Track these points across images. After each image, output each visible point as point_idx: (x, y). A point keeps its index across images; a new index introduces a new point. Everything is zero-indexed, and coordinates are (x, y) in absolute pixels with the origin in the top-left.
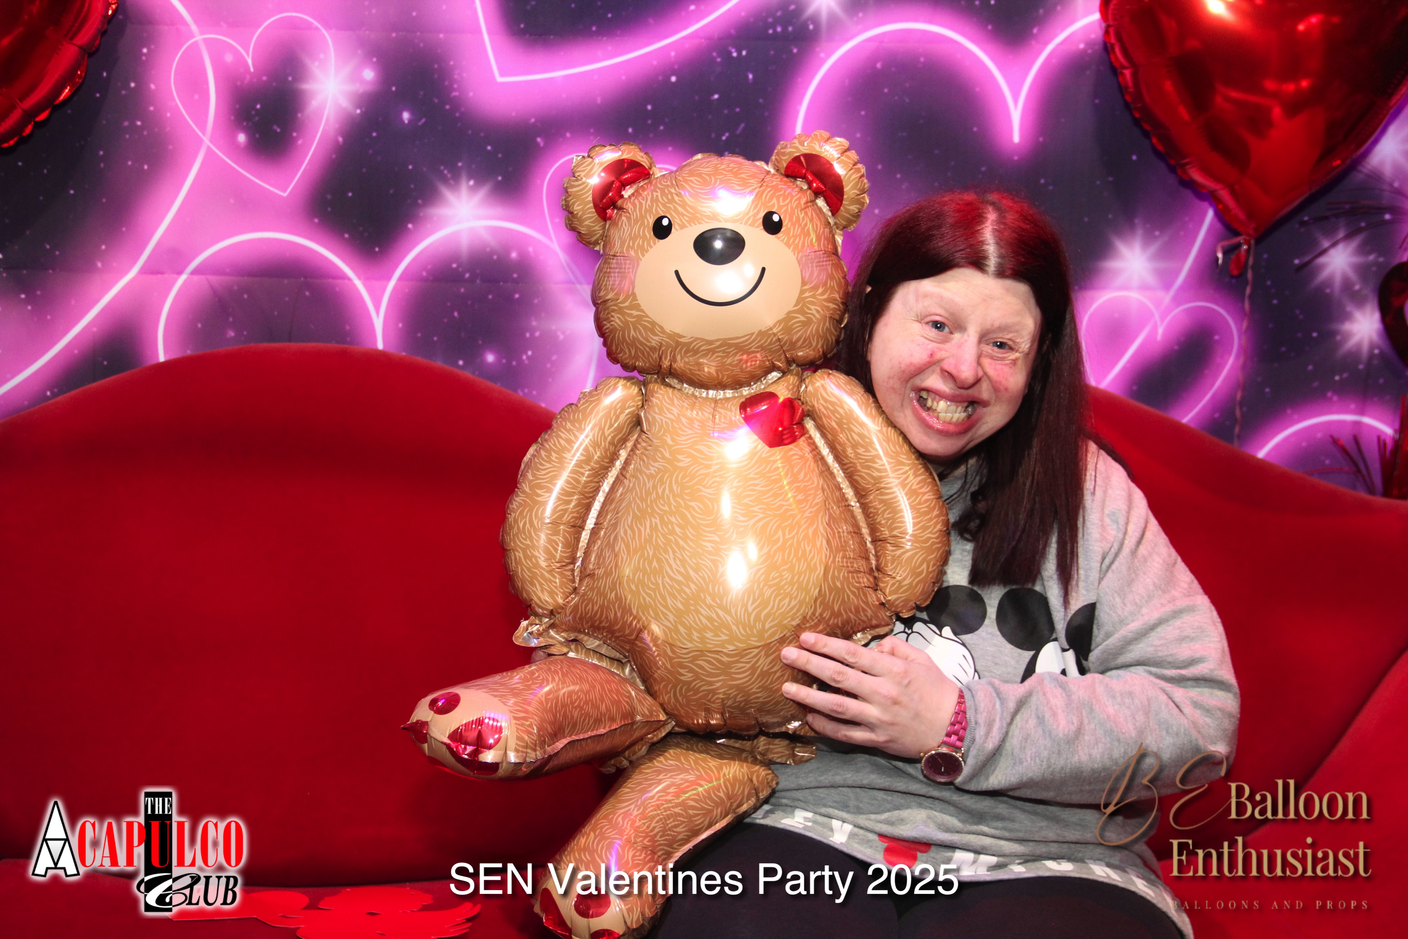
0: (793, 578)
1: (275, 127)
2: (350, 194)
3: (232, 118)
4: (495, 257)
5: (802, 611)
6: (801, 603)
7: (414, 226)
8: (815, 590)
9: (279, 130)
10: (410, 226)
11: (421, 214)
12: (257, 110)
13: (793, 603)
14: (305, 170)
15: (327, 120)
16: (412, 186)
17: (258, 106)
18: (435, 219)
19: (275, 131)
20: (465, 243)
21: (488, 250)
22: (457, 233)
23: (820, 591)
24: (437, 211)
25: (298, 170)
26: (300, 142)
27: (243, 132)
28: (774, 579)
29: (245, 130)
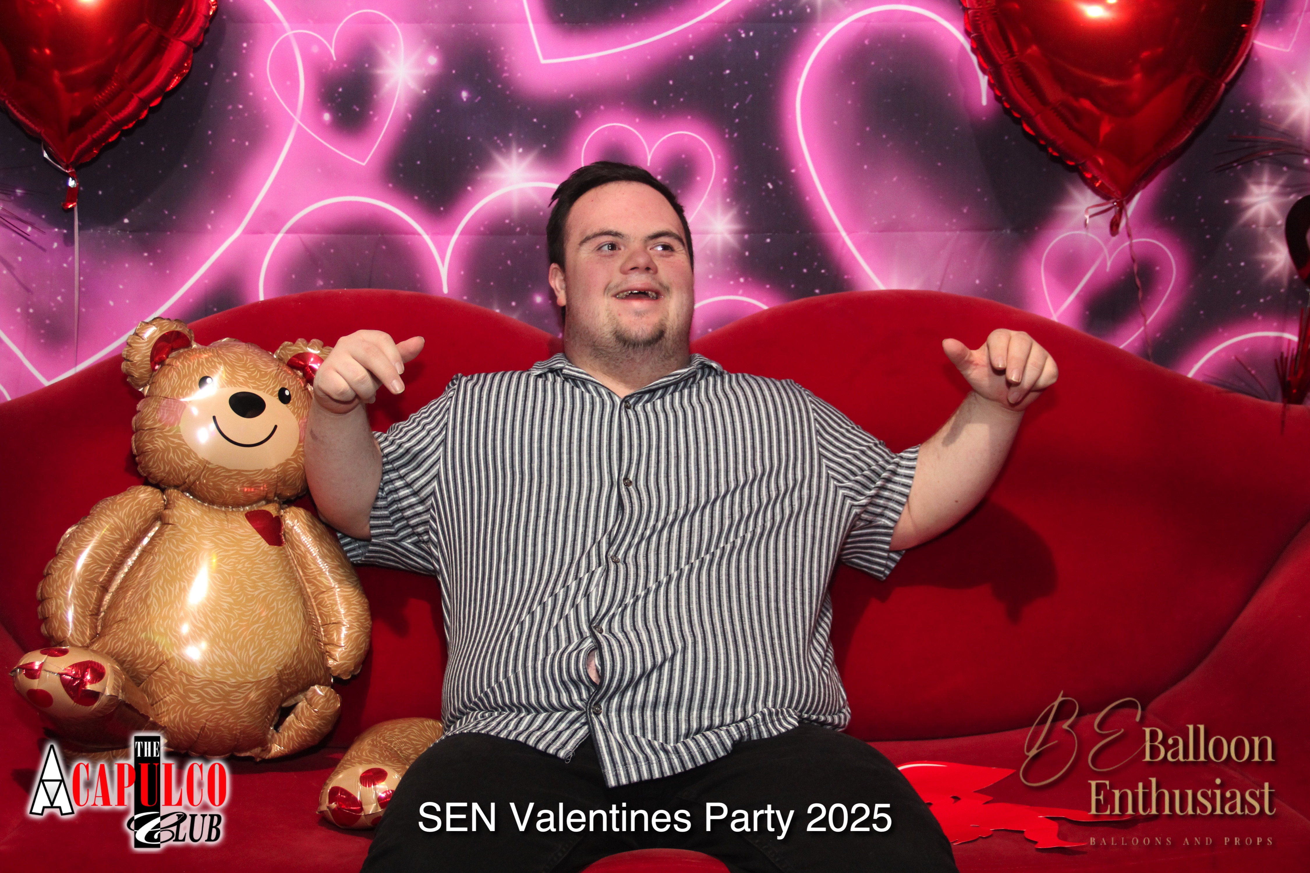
0: (281, 636)
1: (355, 107)
2: (419, 163)
3: (319, 100)
4: (541, 213)
5: (284, 661)
6: (285, 654)
7: (473, 188)
8: (295, 646)
9: (358, 109)
10: (469, 188)
11: (479, 178)
12: (339, 93)
13: (280, 654)
14: (381, 141)
15: (398, 101)
16: (471, 154)
17: (340, 90)
18: (490, 182)
19: (355, 110)
20: (515, 202)
21: (535, 207)
22: (509, 193)
23: (298, 648)
24: (492, 175)
25: (375, 142)
26: (376, 119)
27: (326, 112)
28: (269, 634)
29: (329, 110)
